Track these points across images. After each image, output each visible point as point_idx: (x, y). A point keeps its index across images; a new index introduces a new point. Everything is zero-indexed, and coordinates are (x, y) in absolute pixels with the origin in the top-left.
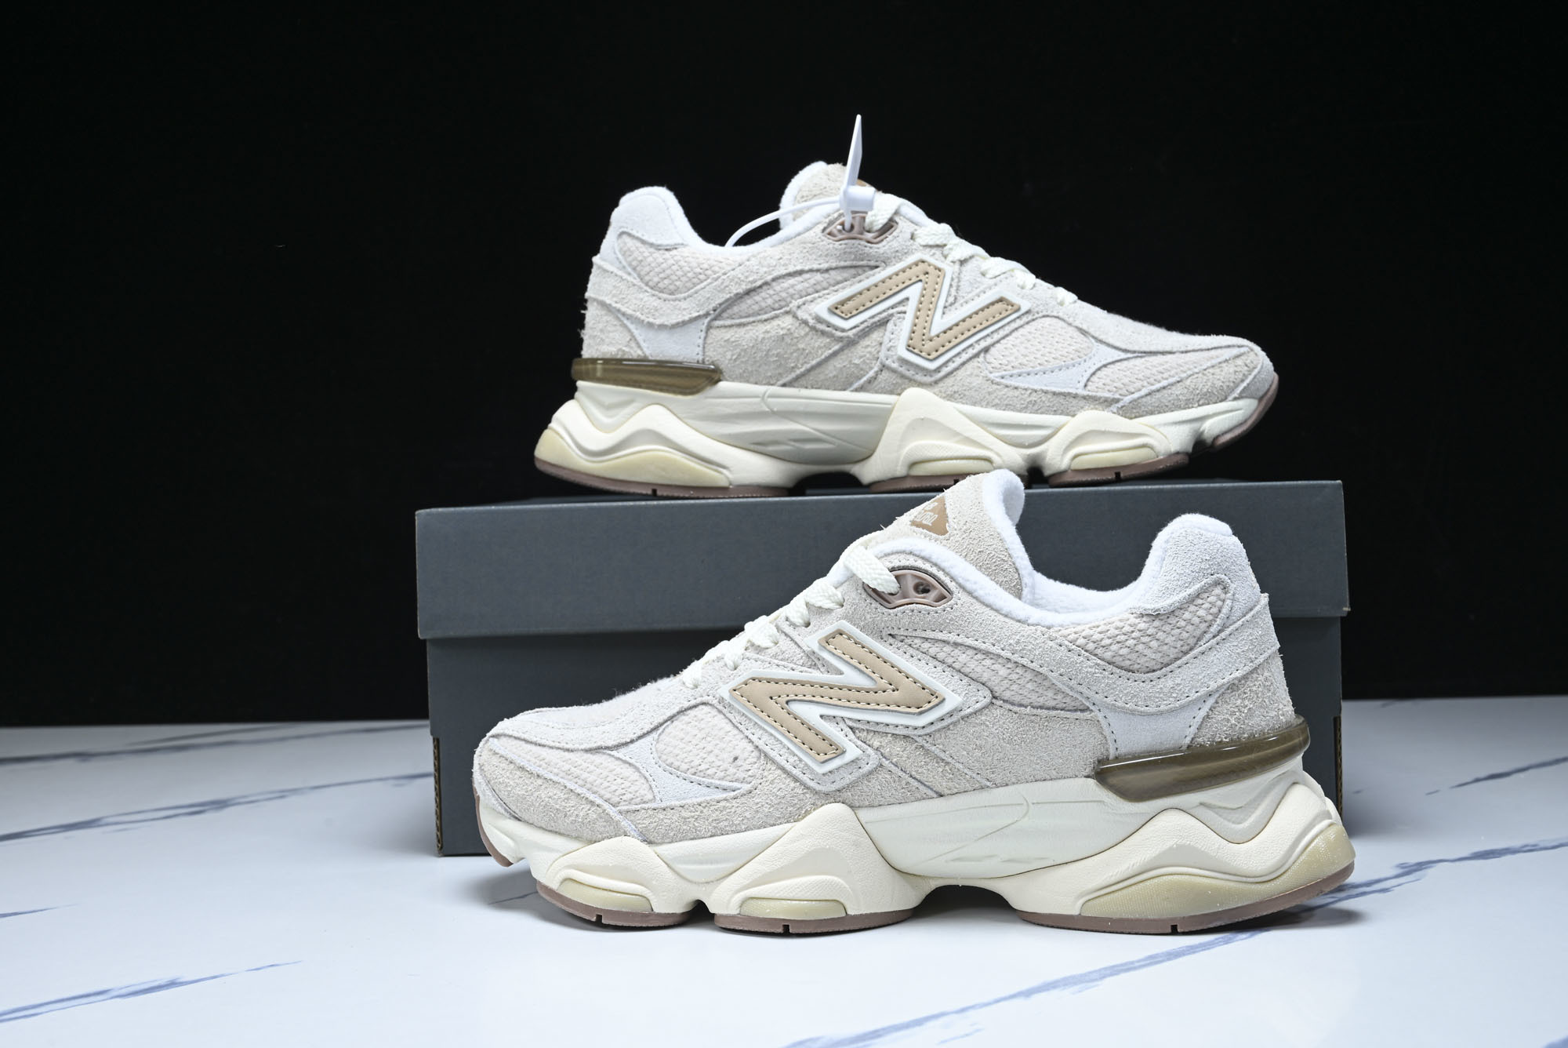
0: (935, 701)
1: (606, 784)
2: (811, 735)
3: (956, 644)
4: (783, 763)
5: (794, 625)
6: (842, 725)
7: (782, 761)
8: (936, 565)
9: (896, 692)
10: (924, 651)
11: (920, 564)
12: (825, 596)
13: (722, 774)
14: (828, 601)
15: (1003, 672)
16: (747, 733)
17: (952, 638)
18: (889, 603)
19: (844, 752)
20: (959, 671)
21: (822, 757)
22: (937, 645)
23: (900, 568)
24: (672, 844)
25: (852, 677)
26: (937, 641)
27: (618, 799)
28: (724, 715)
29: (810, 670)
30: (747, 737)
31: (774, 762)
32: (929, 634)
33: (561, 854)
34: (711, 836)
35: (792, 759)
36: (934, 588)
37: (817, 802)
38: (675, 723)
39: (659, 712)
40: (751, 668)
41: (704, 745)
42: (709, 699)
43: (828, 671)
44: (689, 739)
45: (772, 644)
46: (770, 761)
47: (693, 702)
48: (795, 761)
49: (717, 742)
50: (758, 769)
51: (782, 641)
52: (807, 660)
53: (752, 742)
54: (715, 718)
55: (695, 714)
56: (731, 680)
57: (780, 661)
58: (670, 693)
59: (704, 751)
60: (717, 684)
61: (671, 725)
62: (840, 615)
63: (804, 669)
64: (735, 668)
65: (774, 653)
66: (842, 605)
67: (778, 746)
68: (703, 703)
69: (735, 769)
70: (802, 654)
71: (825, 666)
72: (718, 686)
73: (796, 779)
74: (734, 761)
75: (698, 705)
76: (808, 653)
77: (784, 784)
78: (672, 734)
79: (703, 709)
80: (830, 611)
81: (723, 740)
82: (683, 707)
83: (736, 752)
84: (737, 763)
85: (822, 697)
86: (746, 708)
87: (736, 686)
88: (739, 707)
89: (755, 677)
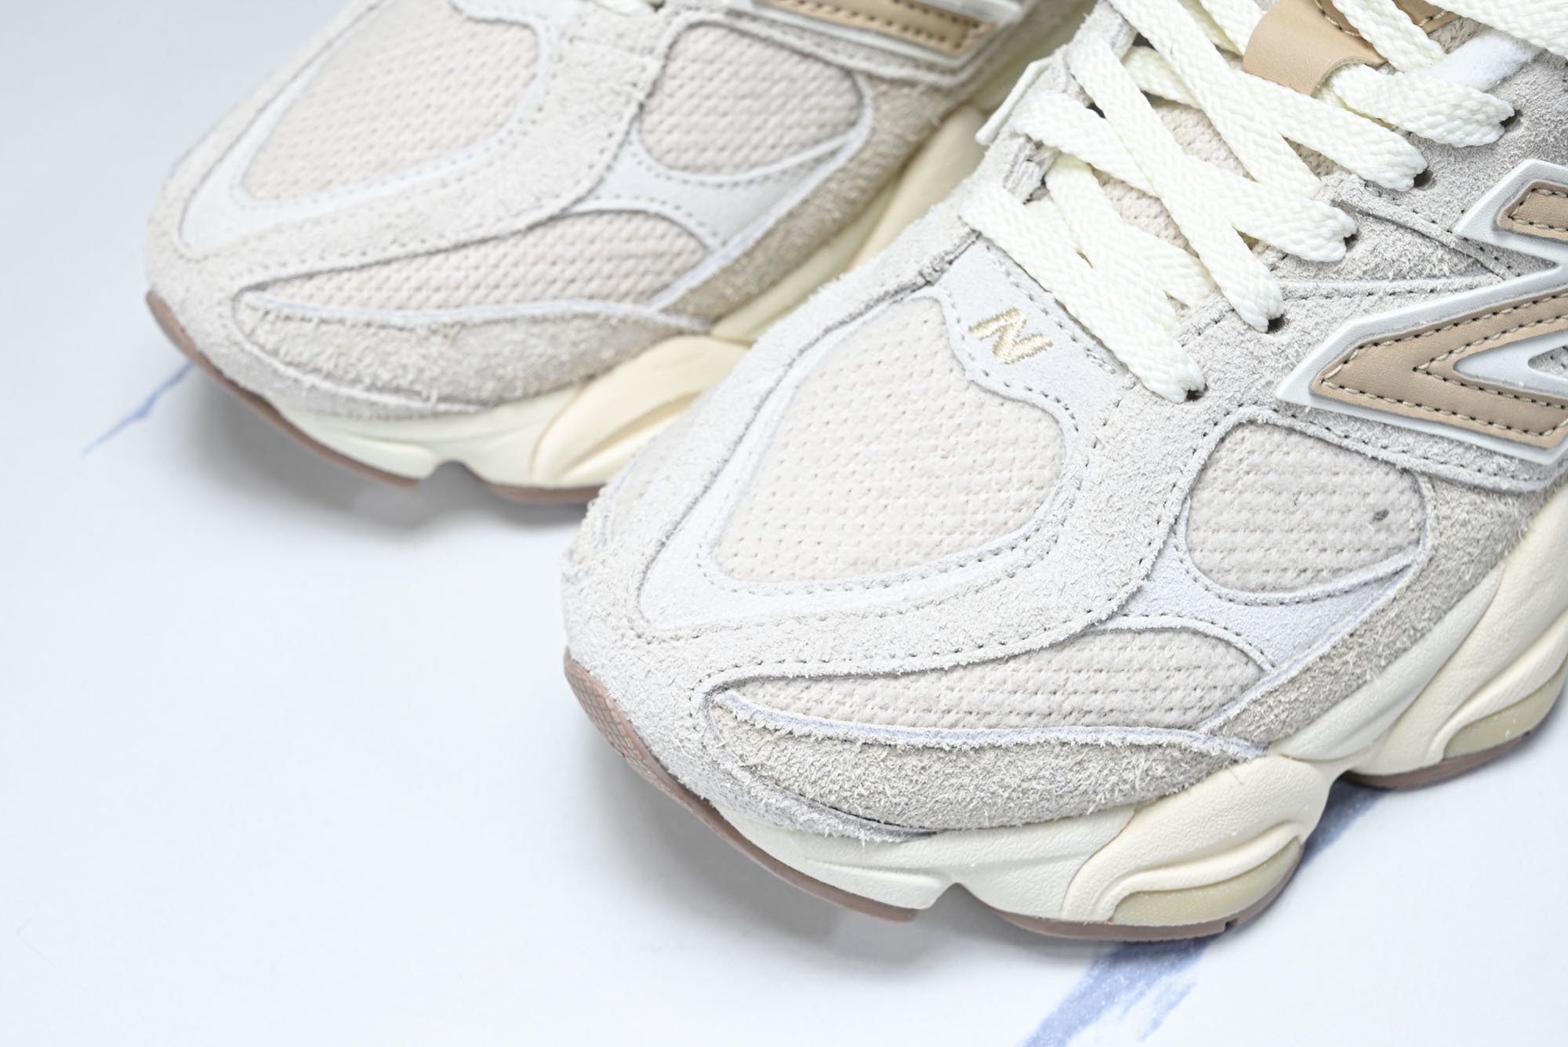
1: (1155, 697)
2: (1523, 409)
4: (1479, 479)
5: (1394, 195)
7: (1465, 475)
12: (1478, 122)
13: (1364, 554)
14: (1485, 129)
16: (1370, 451)
21: (1550, 436)
24: (1314, 726)
28: (1302, 433)
30: (1374, 459)
31: (1451, 482)
33: (1085, 858)
35: (1491, 465)
37: (1533, 509)
38: (1204, 495)
39: (1160, 488)
40: (1335, 319)
41: (1299, 515)
42: (1248, 411)
43: (1509, 267)
44: (1260, 519)
45: (1343, 248)
46: (1444, 485)
47: (1216, 433)
48: (1498, 465)
49: (1319, 497)
50: (1424, 508)
51: (1372, 237)
52: (1455, 260)
53: (1387, 463)
54: (1285, 449)
55: (1236, 456)
56: (1293, 360)
57: (1395, 284)
58: (1140, 430)
59: (1306, 528)
60: (1256, 376)
61: (1195, 499)
62: (1520, 148)
63: (1459, 282)
64: (1275, 324)
65: (1364, 268)
66: (1508, 123)
67: (1454, 451)
68: (1240, 425)
69: (1383, 532)
70: (1440, 252)
71: (1503, 259)
72: (1263, 382)
73: (1501, 494)
74: (1379, 520)
75: (1228, 434)
76: (1452, 245)
77: (1485, 514)
78: (1217, 523)
79: (1243, 439)
80: (1491, 147)
81: (1330, 488)
82: (1203, 454)
83: (1370, 500)
84: (1386, 521)
85: (1521, 326)
86: (1359, 407)
87: (1325, 374)
88: (1337, 409)
89: (1365, 341)
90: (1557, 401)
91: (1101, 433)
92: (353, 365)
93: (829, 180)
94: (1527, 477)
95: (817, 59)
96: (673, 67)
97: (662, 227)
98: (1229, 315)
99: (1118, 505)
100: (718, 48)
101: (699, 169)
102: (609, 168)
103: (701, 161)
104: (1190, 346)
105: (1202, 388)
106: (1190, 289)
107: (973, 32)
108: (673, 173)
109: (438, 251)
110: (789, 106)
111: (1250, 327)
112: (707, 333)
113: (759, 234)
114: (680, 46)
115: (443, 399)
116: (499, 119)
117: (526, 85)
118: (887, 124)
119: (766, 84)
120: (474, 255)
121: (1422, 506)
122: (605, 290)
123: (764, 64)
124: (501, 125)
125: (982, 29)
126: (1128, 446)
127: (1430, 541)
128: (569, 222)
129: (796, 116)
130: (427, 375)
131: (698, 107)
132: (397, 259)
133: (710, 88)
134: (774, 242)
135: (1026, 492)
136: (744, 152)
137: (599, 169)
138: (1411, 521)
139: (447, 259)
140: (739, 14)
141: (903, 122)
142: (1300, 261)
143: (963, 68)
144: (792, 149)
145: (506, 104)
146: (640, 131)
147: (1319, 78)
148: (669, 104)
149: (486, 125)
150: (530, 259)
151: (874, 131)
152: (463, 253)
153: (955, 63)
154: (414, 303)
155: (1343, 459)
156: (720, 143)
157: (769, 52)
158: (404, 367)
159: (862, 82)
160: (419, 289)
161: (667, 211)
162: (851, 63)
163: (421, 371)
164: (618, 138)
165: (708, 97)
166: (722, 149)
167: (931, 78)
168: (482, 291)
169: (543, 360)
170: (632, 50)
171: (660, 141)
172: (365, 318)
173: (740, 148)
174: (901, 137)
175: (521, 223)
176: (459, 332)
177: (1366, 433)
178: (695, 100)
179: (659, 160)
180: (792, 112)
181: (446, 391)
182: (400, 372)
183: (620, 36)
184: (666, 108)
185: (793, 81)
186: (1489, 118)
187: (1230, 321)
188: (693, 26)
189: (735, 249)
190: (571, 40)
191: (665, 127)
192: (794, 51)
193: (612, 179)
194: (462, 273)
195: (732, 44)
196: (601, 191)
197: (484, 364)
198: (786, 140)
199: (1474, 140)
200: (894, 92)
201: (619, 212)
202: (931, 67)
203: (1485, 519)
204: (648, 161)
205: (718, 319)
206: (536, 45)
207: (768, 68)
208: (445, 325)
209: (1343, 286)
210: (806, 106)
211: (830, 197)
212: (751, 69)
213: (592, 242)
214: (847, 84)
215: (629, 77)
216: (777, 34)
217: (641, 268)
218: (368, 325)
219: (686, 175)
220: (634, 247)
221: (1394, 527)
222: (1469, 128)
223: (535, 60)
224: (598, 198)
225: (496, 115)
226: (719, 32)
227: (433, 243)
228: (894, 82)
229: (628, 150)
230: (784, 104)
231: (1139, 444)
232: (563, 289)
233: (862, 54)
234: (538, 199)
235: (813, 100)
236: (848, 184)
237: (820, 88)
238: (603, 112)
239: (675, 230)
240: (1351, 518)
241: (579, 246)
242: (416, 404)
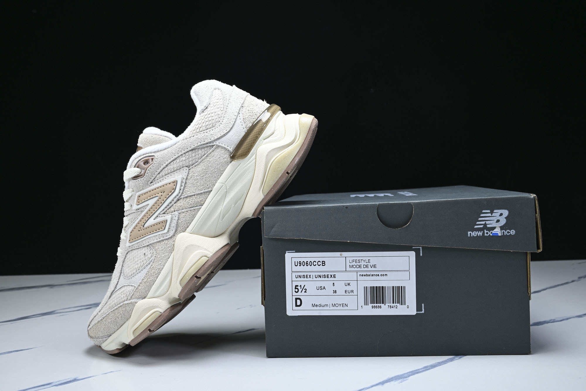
0: (175, 183)
1: (120, 298)
2: (156, 227)
3: (167, 166)
4: (157, 240)
5: (130, 210)
6: (160, 215)
8: (144, 155)
9: (165, 193)
10: (162, 177)
11: (140, 158)
13: (145, 261)
15: (184, 158)
17: (165, 165)
18: (142, 175)
19: (167, 220)
20: (174, 171)
21: (163, 228)
22: (163, 171)
23: (136, 165)
24: (150, 291)
25: (152, 202)
26: (162, 170)
27: (126, 298)
28: (133, 250)
29: (141, 214)
30: (143, 247)
31: (154, 243)
32: (159, 171)
33: (127, 329)
34: (157, 278)
35: (157, 237)
36: (149, 159)
37: (173, 240)
43: (145, 209)
44: (129, 265)
47: (124, 257)
49: (137, 257)
53: (145, 246)
54: (132, 253)
55: (127, 258)
57: (134, 221)
62: (135, 193)
65: (130, 222)
66: (133, 191)
67: (151, 239)
68: (127, 253)
72: (126, 246)
73: (163, 241)
74: (145, 255)
80: (132, 195)
82: (123, 260)
83: (143, 253)
85: (150, 215)
86: (136, 241)
87: (129, 239)
88: (134, 243)
89: (131, 231)
90: (160, 222)
94: (166, 236)
121: (151, 249)
127: (154, 254)
138: (149, 252)
177: (140, 244)
199: (129, 196)
203: (162, 246)
240: (141, 257)
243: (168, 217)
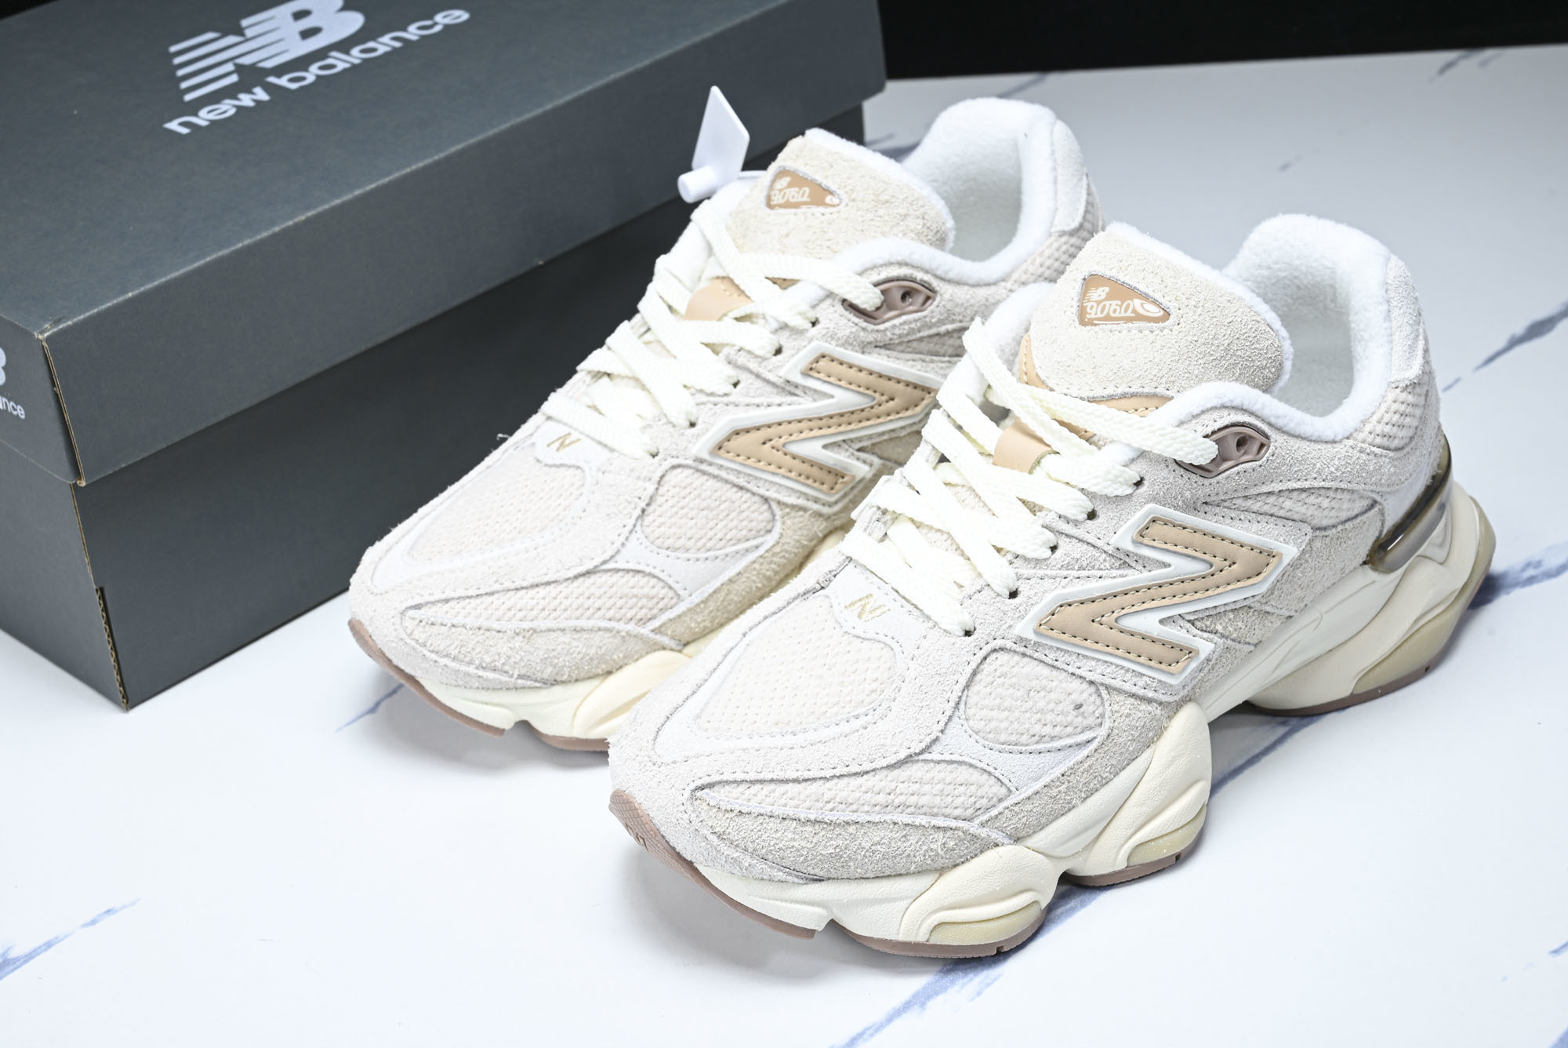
0: (1273, 562)
1: (946, 799)
2: (1157, 649)
3: (1280, 492)
4: (1134, 690)
5: (1076, 523)
6: (1181, 622)
7: (1127, 687)
8: (1248, 412)
9: (1233, 567)
10: (1245, 509)
11: (1237, 417)
12: (1120, 483)
13: (1069, 729)
14: (1125, 487)
15: (1325, 503)
16: (1071, 669)
17: (1275, 486)
18: (1210, 472)
19: (1196, 652)
20: (1282, 518)
21: (1175, 667)
22: (1259, 499)
23: (1217, 431)
24: (1045, 830)
25: (1181, 566)
26: (1261, 495)
27: (973, 811)
28: (1031, 657)
29: (1121, 572)
30: (1073, 674)
31: (1119, 691)
32: (1252, 491)
33: (909, 900)
35: (1141, 682)
36: (1251, 437)
37: (1170, 714)
38: (974, 689)
39: (948, 683)
40: (1046, 591)
41: (1030, 703)
42: (999, 643)
43: (1144, 567)
44: (1007, 704)
45: (1049, 551)
46: (1115, 692)
47: (981, 654)
48: (1146, 682)
49: (1042, 694)
50: (1104, 706)
51: (1064, 545)
52: (1113, 560)
53: (1081, 677)
54: (1022, 665)
55: (993, 667)
56: (1023, 613)
57: (1079, 572)
58: (938, 650)
59: (1035, 711)
60: (1003, 622)
61: (970, 692)
62: (1145, 498)
63: (1115, 573)
64: (1013, 595)
65: (1062, 564)
66: (1139, 484)
67: (1119, 672)
68: (995, 650)
69: (1080, 717)
70: (1104, 556)
71: (1140, 561)
72: (1007, 625)
73: (1150, 701)
74: (1077, 709)
75: (988, 655)
76: (1110, 552)
77: (1141, 711)
78: (982, 705)
79: (997, 658)
80: (1129, 497)
81: (1048, 689)
82: (973, 665)
83: (1072, 697)
84: (1081, 710)
85: (1153, 600)
86: (1062, 641)
87: (1041, 621)
88: (1050, 643)
89: (1062, 602)
90: (1178, 645)
91: (916, 652)
92: (469, 652)
93: (754, 562)
94: (1163, 692)
95: (748, 490)
96: (662, 490)
97: (653, 581)
98: (986, 588)
99: (926, 691)
100: (689, 480)
101: (677, 549)
102: (623, 544)
103: (677, 545)
104: (965, 605)
105: (972, 630)
106: (966, 577)
107: (841, 480)
108: (660, 551)
109: (523, 588)
110: (730, 517)
111: (998, 595)
112: (680, 651)
113: (711, 590)
114: (666, 479)
115: (520, 677)
116: (560, 517)
117: (577, 499)
118: (790, 533)
119: (717, 503)
120: (542, 591)
121: (1102, 703)
122: (618, 616)
123: (716, 491)
124: (561, 521)
125: (846, 479)
126: (931, 659)
127: (1107, 724)
128: (598, 575)
129: (734, 523)
130: (513, 660)
131: (676, 513)
132: (498, 592)
133: (683, 503)
134: (721, 596)
135: (874, 685)
136: (703, 541)
137: (617, 545)
138: (1097, 712)
139: (527, 593)
140: (702, 461)
141: (799, 533)
142: (1026, 559)
143: (836, 502)
144: (731, 542)
145: (565, 509)
146: (642, 526)
147: (1033, 461)
148: (659, 511)
149: (552, 520)
150: (575, 595)
151: (782, 535)
152: (536, 589)
153: (833, 499)
154: (506, 618)
155: (1055, 673)
156: (689, 535)
157: (719, 484)
158: (499, 654)
159: (774, 506)
160: (509, 609)
161: (656, 572)
162: (767, 494)
163: (509, 657)
164: (629, 527)
165: (683, 508)
166: (690, 539)
167: (816, 507)
168: (546, 612)
169: (581, 656)
170: (638, 478)
171: (653, 531)
172: (478, 625)
173: (700, 538)
174: (798, 541)
175: (571, 574)
176: (532, 635)
177: (1068, 659)
178: (675, 509)
179: (652, 543)
180: (732, 520)
181: (523, 672)
182: (497, 657)
183: (632, 470)
184: (657, 513)
185: (733, 502)
186: (1126, 481)
187: (986, 592)
188: (674, 467)
189: (697, 598)
190: (603, 473)
191: (657, 523)
192: (735, 485)
193: (624, 551)
194: (535, 601)
195: (697, 479)
196: (618, 558)
197: (546, 656)
198: (728, 537)
199: (1120, 492)
200: (793, 514)
201: (628, 571)
202: (816, 500)
203: (1140, 714)
204: (646, 542)
205: (686, 644)
206: (584, 477)
207: (718, 494)
208: (524, 630)
209: (1049, 572)
210: (741, 518)
211: (755, 573)
212: (709, 493)
213: (611, 587)
214: (766, 507)
215: (637, 493)
216: (723, 474)
217: (639, 605)
218: (479, 629)
219: (668, 552)
220: (635, 591)
221: (1086, 715)
222: (1115, 486)
223: (583, 485)
224: (616, 562)
225: (558, 515)
226: (691, 471)
227: (518, 584)
228: (793, 507)
229: (634, 536)
230: (728, 515)
231: (937, 657)
232: (594, 614)
233: (774, 489)
234: (581, 560)
235: (745, 515)
236: (766, 566)
237: (749, 507)
238: (620, 512)
239: (661, 584)
240: (1060, 707)
241: (604, 590)
242: (505, 678)
243: (1205, 646)
